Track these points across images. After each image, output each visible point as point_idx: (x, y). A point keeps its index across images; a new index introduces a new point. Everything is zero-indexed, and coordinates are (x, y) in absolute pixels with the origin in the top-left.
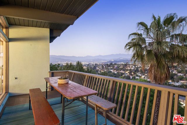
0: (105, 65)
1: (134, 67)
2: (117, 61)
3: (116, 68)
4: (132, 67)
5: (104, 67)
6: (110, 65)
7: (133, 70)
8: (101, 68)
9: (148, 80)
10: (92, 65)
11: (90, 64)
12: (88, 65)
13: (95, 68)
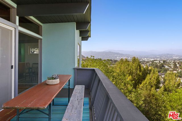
10: (158, 62)
11: (155, 60)
12: (153, 62)
13: (163, 66)
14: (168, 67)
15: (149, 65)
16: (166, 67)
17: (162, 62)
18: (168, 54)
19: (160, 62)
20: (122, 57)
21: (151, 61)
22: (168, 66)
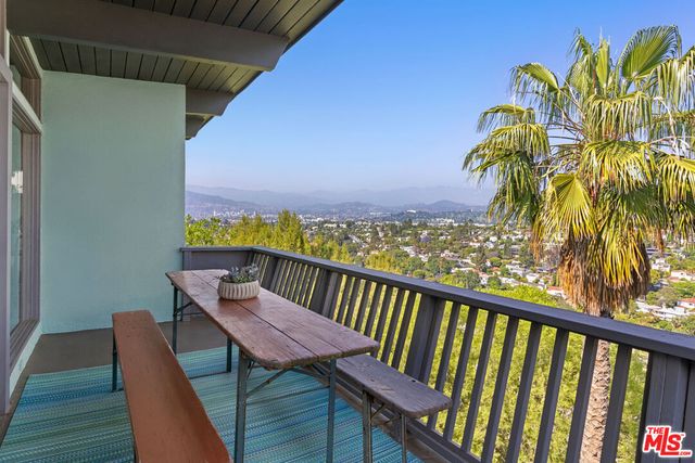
0: (382, 230)
1: (494, 239)
2: (430, 216)
3: (427, 239)
4: (488, 239)
5: (381, 234)
6: (402, 229)
7: (492, 250)
8: (369, 240)
9: (553, 292)
10: (335, 225)
11: (326, 222)
12: (320, 225)
13: (347, 238)
14: (358, 241)
15: (312, 234)
16: (355, 240)
17: (345, 226)
18: (358, 204)
19: (338, 226)
20: (230, 211)
21: (316, 224)
22: (359, 237)
